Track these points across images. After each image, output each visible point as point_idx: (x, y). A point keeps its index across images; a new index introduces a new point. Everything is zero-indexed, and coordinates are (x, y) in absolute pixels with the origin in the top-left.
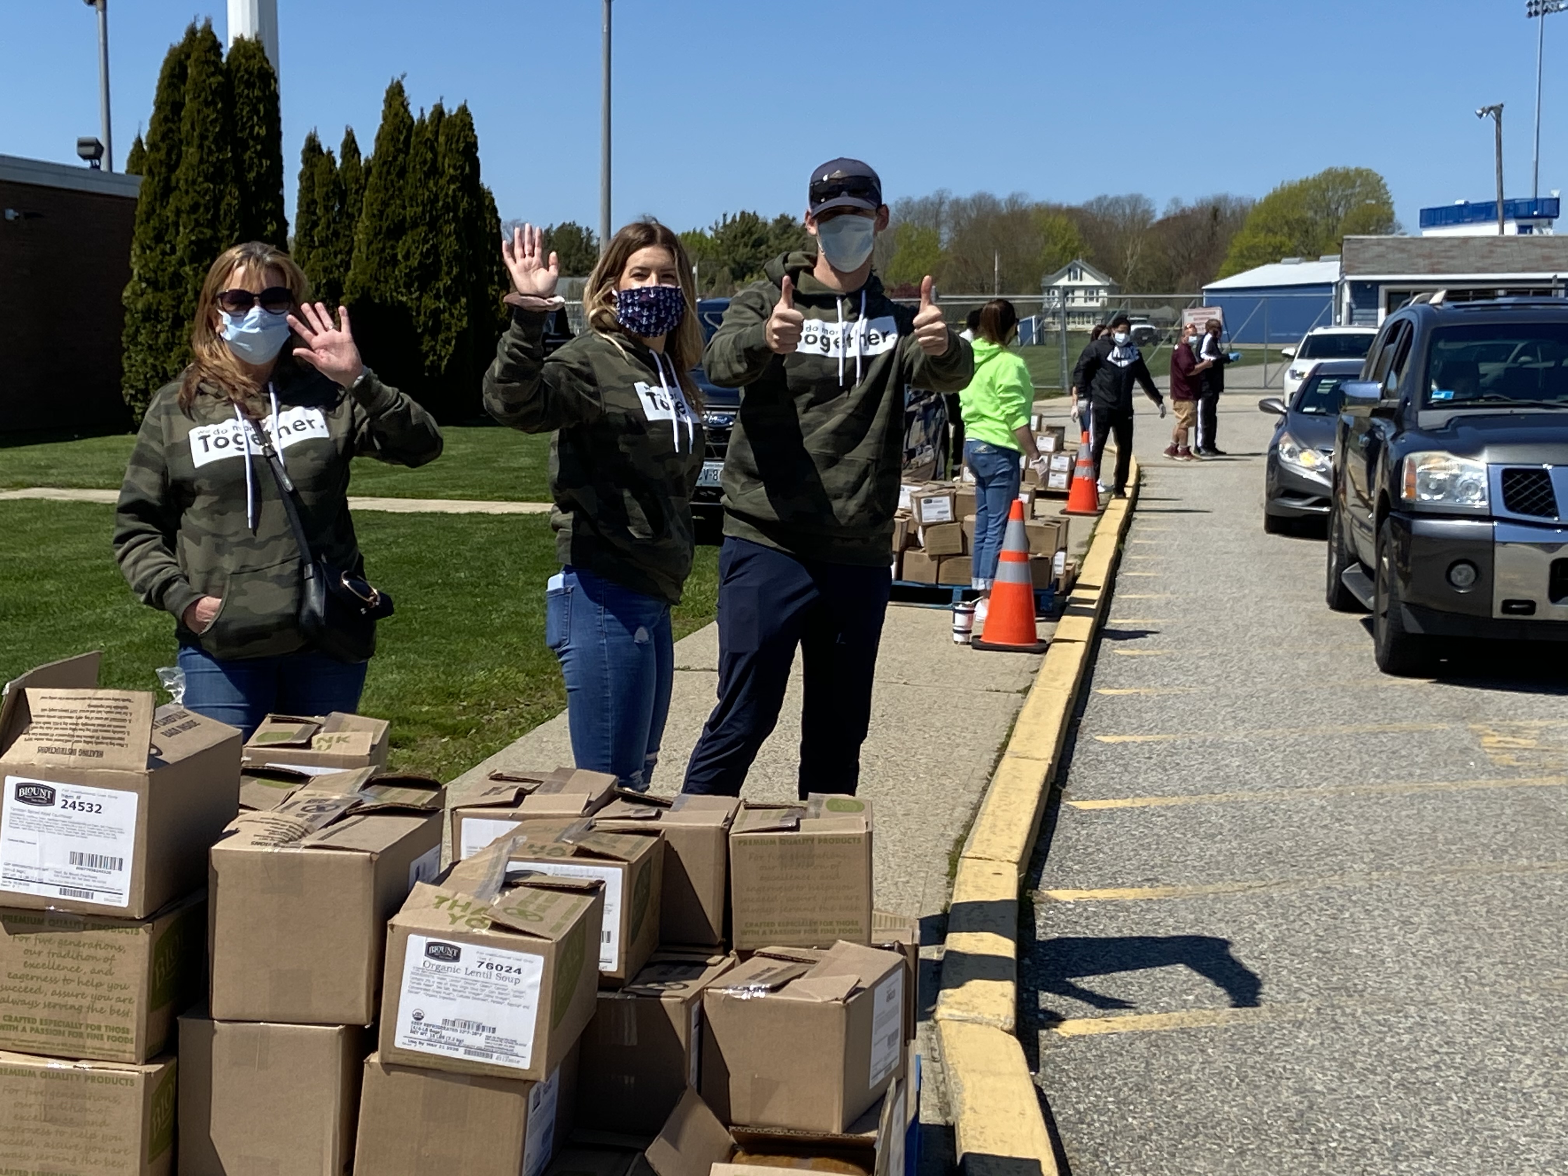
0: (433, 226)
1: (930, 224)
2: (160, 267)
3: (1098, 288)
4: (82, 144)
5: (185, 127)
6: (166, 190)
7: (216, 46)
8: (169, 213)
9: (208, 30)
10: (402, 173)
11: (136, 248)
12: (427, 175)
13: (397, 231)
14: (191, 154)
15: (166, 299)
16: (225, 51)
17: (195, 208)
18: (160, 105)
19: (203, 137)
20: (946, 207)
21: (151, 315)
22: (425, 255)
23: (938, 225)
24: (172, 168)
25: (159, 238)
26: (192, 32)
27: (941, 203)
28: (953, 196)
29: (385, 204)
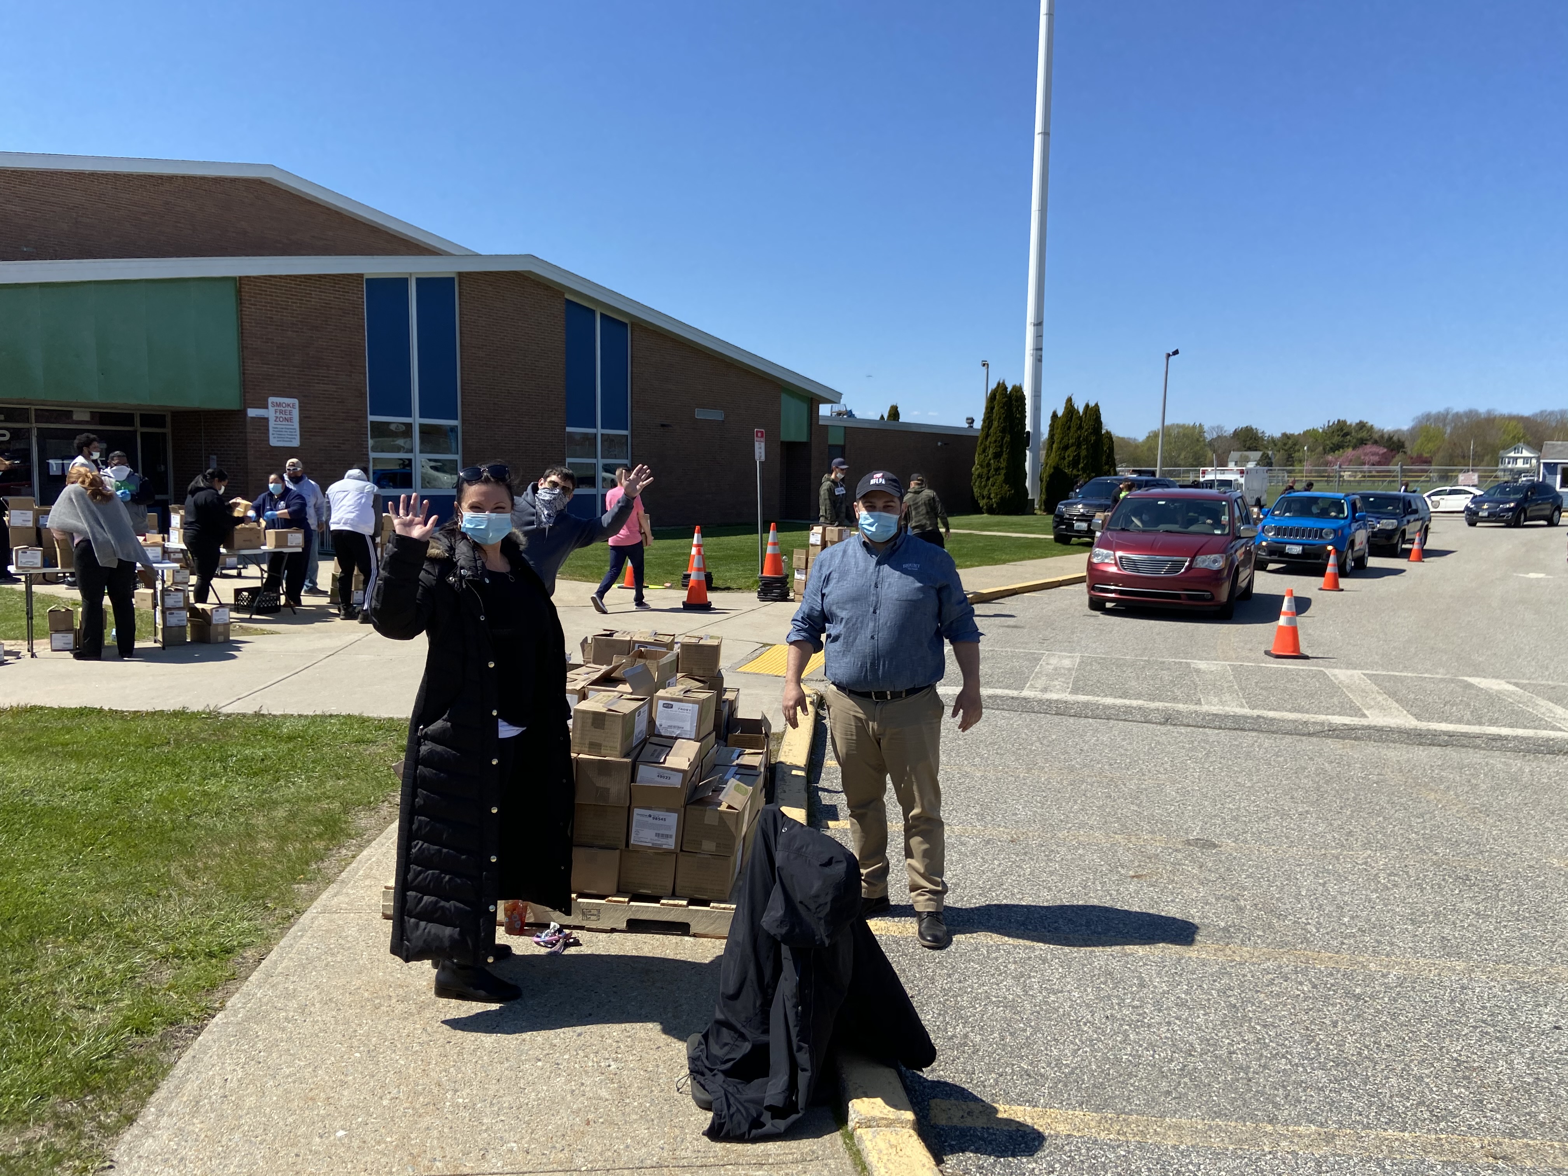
0: (1079, 446)
1: (1441, 425)
2: (984, 461)
3: (1531, 458)
4: (968, 419)
5: (994, 415)
6: (987, 436)
7: (1006, 388)
8: (987, 443)
9: (1003, 383)
10: (1069, 428)
11: (977, 455)
12: (1078, 429)
13: (1066, 448)
14: (995, 424)
15: (985, 470)
16: (1009, 389)
17: (995, 441)
18: (987, 408)
19: (1000, 418)
20: (1450, 417)
21: (980, 476)
22: (1075, 456)
23: (1445, 425)
24: (989, 429)
25: (984, 451)
26: (999, 384)
27: (1448, 414)
28: (1455, 411)
29: (1062, 439)
